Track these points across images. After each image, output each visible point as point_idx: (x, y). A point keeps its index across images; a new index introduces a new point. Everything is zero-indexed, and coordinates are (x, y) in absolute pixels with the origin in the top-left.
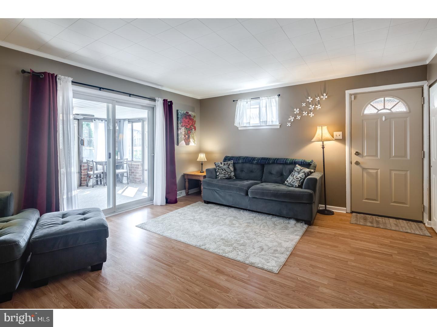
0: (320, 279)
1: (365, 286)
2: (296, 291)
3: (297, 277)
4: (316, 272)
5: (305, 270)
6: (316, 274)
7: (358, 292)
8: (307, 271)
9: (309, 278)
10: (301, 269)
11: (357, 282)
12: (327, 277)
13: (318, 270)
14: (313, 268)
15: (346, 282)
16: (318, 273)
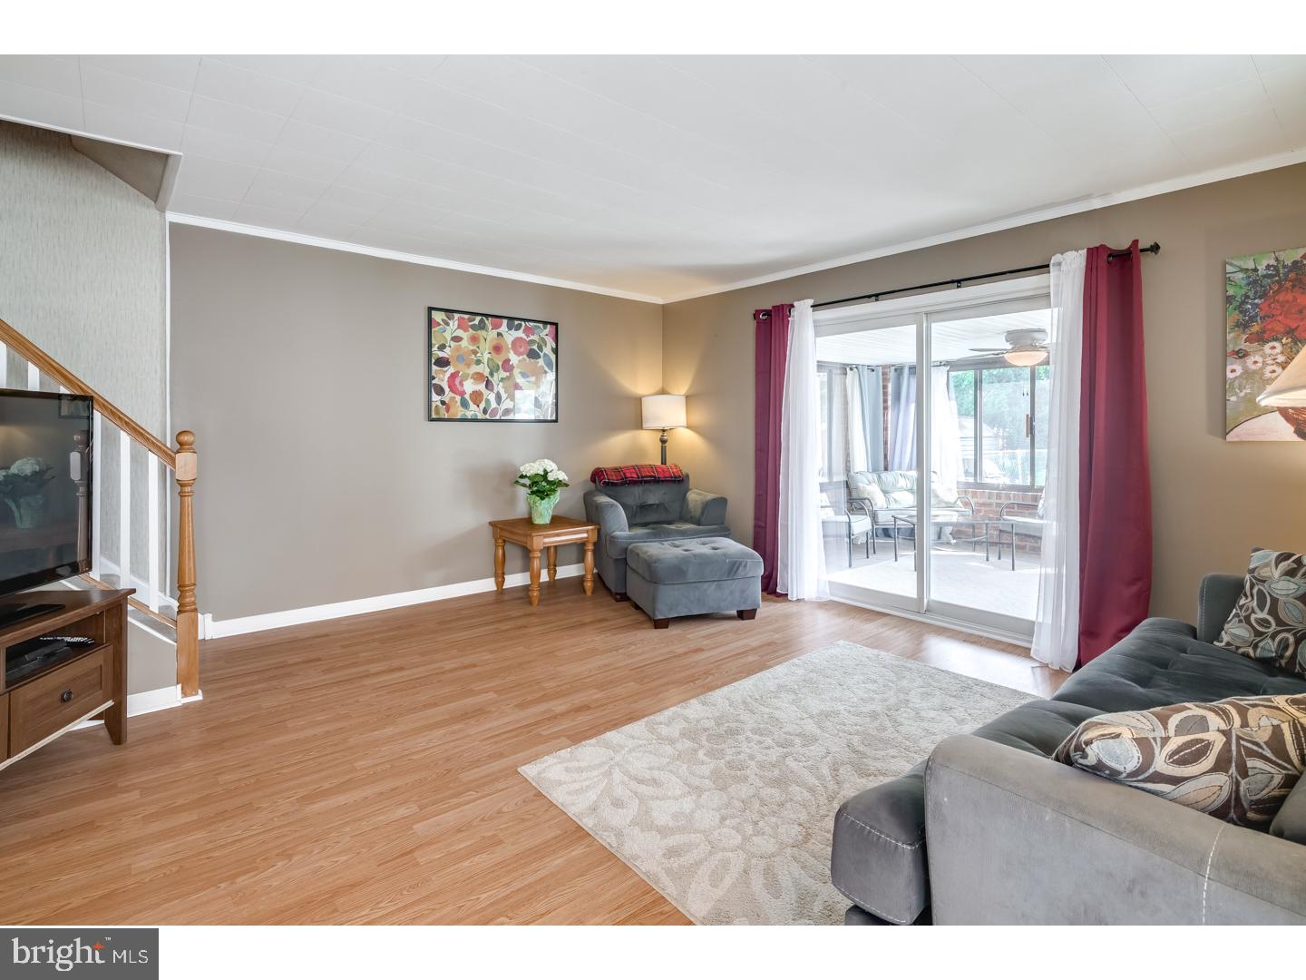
0: (439, 825)
1: (327, 893)
2: (445, 772)
3: (479, 795)
4: (464, 834)
5: (491, 818)
6: (459, 831)
7: (337, 862)
8: (483, 820)
9: (460, 809)
10: (499, 812)
11: (353, 886)
12: (430, 843)
13: (469, 843)
14: (484, 837)
15: (380, 865)
16: (460, 835)
